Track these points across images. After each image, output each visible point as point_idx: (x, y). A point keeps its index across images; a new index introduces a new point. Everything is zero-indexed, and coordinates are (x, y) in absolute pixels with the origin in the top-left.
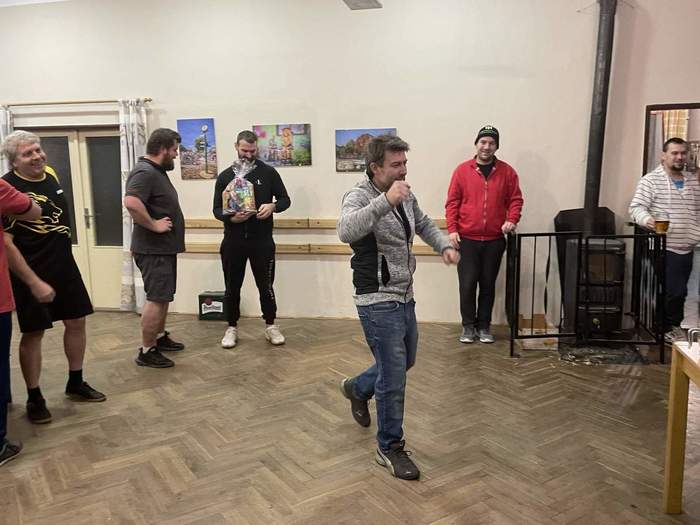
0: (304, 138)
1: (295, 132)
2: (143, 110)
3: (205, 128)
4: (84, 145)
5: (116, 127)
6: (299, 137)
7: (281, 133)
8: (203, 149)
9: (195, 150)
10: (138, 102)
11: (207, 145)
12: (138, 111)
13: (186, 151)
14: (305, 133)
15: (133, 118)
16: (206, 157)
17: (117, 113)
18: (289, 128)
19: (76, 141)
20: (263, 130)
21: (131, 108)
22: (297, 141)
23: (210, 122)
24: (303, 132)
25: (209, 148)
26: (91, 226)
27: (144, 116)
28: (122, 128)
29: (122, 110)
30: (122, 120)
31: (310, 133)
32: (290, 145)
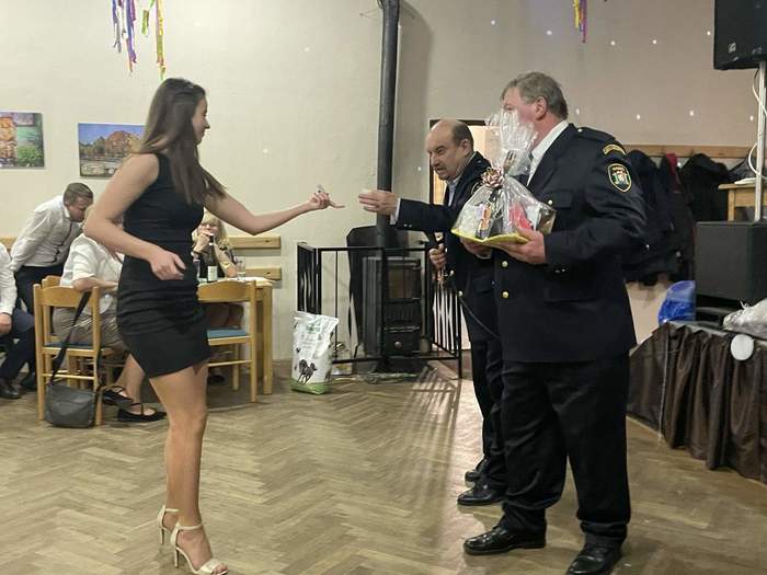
6: (25, 130)
14: (34, 125)
18: (10, 116)
22: (22, 135)
24: (31, 123)
31: (41, 125)
32: (12, 139)
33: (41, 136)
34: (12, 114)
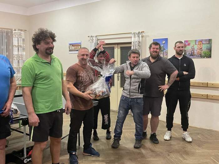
0: (208, 45)
1: (204, 43)
2: (141, 36)
3: (164, 42)
4: (119, 50)
5: (130, 43)
6: (206, 45)
7: (197, 43)
10: (139, 33)
12: (139, 37)
14: (209, 43)
15: (137, 39)
17: (131, 37)
19: (117, 48)
20: (189, 42)
21: (136, 35)
22: (205, 47)
23: (166, 40)
24: (208, 43)
25: (165, 50)
26: (119, 80)
27: (141, 38)
28: (132, 43)
29: (133, 36)
30: (133, 40)
31: (211, 43)
32: (201, 49)
33: (211, 47)
34: (202, 40)
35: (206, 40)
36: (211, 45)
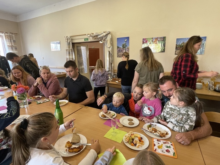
1: (159, 40)
3: (126, 40)
7: (153, 41)
8: (125, 47)
9: (122, 47)
11: (126, 46)
13: (119, 48)
16: (125, 50)
18: (157, 39)
20: (146, 40)
23: (128, 38)
24: (162, 40)
25: (127, 47)
31: (165, 40)
34: (158, 38)
35: (161, 38)
36: (165, 42)
